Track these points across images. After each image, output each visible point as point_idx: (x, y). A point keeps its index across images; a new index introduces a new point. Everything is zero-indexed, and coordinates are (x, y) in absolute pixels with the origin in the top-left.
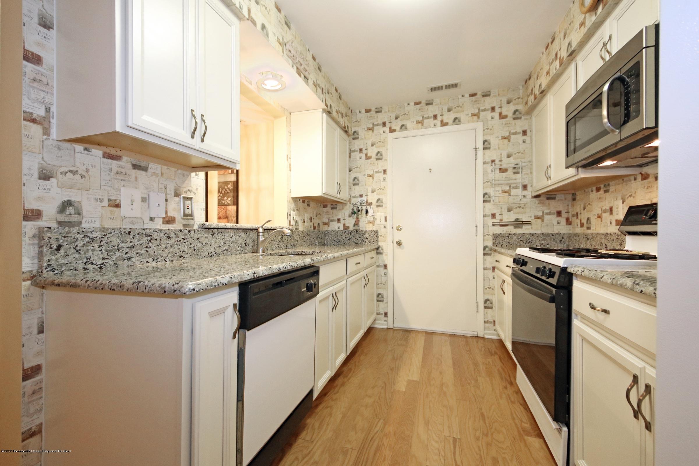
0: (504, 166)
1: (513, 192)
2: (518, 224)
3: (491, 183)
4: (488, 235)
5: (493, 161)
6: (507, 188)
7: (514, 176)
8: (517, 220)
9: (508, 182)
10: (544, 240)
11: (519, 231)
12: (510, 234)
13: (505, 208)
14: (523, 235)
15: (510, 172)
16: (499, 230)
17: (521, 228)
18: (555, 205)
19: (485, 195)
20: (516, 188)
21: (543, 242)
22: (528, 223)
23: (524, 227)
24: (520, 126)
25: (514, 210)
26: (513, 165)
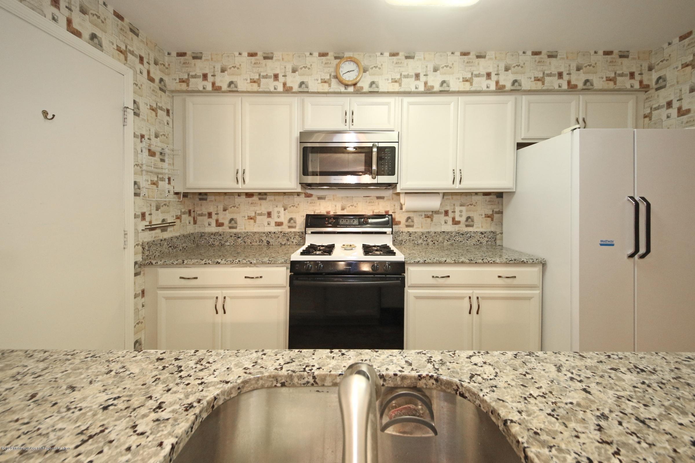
0: (153, 148)
1: (161, 183)
2: (164, 226)
3: (141, 167)
4: (137, 245)
5: (142, 136)
6: (155, 179)
7: (160, 164)
8: (164, 220)
9: (156, 170)
10: (185, 242)
11: (166, 235)
12: (161, 240)
13: (154, 205)
14: (172, 238)
15: (158, 157)
16: (148, 237)
17: (166, 231)
18: (188, 204)
19: (135, 183)
20: (162, 180)
21: (184, 245)
22: (172, 224)
23: (169, 229)
24: (164, 101)
25: (161, 208)
26: (159, 149)
